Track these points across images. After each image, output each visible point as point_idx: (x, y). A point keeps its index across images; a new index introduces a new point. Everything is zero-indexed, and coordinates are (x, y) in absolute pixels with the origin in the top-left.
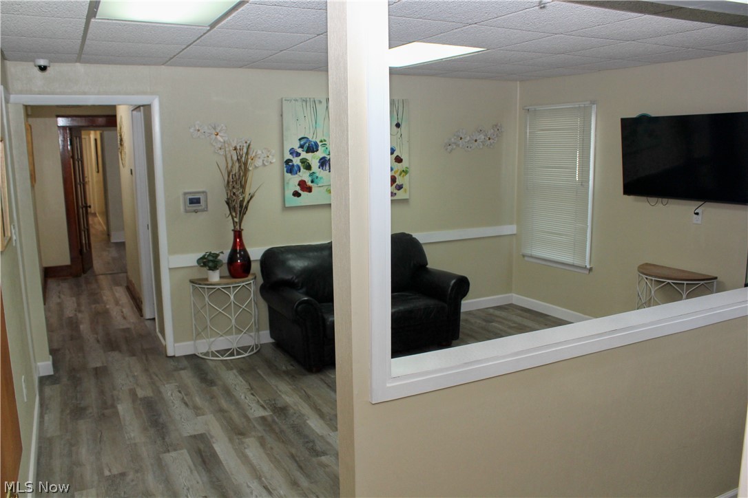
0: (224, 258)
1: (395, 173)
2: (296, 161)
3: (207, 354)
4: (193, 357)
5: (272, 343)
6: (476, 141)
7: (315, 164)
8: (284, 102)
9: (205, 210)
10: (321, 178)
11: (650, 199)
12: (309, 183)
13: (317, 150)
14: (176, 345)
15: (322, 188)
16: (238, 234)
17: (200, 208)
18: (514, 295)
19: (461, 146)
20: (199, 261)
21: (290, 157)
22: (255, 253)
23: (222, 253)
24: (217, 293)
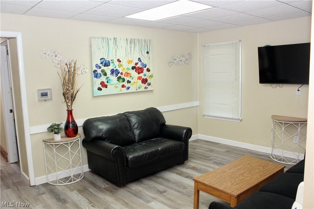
0: (63, 126)
1: (147, 77)
2: (99, 71)
3: (56, 182)
4: (46, 185)
5: (89, 171)
6: (181, 61)
7: (109, 73)
8: (92, 39)
9: (51, 99)
10: (112, 80)
11: (272, 85)
12: (106, 83)
13: (110, 65)
14: (35, 179)
15: (112, 85)
16: (70, 112)
17: (47, 98)
18: (199, 135)
19: (175, 63)
20: (48, 129)
21: (96, 69)
22: (80, 122)
23: (62, 123)
24: (61, 147)
